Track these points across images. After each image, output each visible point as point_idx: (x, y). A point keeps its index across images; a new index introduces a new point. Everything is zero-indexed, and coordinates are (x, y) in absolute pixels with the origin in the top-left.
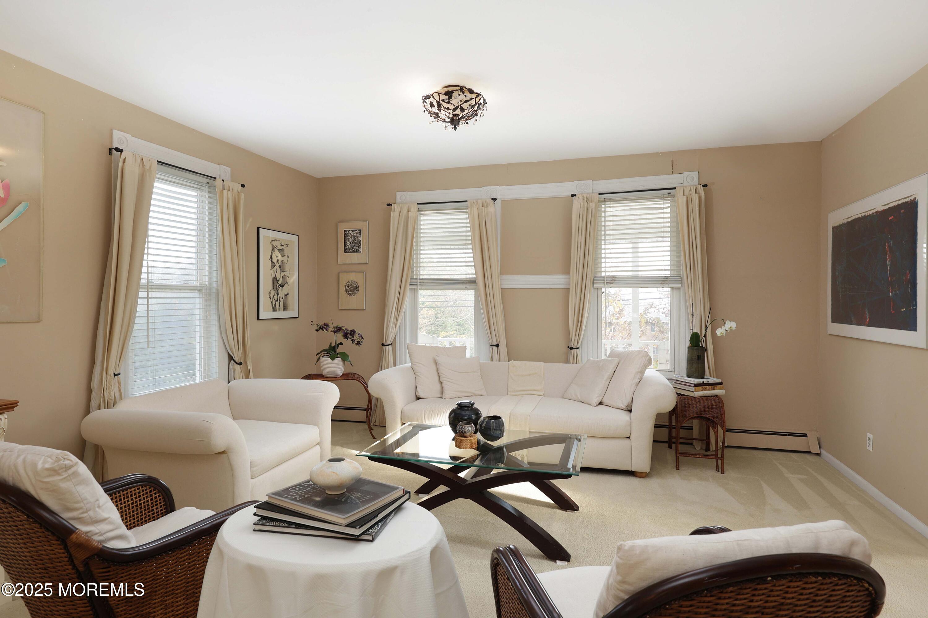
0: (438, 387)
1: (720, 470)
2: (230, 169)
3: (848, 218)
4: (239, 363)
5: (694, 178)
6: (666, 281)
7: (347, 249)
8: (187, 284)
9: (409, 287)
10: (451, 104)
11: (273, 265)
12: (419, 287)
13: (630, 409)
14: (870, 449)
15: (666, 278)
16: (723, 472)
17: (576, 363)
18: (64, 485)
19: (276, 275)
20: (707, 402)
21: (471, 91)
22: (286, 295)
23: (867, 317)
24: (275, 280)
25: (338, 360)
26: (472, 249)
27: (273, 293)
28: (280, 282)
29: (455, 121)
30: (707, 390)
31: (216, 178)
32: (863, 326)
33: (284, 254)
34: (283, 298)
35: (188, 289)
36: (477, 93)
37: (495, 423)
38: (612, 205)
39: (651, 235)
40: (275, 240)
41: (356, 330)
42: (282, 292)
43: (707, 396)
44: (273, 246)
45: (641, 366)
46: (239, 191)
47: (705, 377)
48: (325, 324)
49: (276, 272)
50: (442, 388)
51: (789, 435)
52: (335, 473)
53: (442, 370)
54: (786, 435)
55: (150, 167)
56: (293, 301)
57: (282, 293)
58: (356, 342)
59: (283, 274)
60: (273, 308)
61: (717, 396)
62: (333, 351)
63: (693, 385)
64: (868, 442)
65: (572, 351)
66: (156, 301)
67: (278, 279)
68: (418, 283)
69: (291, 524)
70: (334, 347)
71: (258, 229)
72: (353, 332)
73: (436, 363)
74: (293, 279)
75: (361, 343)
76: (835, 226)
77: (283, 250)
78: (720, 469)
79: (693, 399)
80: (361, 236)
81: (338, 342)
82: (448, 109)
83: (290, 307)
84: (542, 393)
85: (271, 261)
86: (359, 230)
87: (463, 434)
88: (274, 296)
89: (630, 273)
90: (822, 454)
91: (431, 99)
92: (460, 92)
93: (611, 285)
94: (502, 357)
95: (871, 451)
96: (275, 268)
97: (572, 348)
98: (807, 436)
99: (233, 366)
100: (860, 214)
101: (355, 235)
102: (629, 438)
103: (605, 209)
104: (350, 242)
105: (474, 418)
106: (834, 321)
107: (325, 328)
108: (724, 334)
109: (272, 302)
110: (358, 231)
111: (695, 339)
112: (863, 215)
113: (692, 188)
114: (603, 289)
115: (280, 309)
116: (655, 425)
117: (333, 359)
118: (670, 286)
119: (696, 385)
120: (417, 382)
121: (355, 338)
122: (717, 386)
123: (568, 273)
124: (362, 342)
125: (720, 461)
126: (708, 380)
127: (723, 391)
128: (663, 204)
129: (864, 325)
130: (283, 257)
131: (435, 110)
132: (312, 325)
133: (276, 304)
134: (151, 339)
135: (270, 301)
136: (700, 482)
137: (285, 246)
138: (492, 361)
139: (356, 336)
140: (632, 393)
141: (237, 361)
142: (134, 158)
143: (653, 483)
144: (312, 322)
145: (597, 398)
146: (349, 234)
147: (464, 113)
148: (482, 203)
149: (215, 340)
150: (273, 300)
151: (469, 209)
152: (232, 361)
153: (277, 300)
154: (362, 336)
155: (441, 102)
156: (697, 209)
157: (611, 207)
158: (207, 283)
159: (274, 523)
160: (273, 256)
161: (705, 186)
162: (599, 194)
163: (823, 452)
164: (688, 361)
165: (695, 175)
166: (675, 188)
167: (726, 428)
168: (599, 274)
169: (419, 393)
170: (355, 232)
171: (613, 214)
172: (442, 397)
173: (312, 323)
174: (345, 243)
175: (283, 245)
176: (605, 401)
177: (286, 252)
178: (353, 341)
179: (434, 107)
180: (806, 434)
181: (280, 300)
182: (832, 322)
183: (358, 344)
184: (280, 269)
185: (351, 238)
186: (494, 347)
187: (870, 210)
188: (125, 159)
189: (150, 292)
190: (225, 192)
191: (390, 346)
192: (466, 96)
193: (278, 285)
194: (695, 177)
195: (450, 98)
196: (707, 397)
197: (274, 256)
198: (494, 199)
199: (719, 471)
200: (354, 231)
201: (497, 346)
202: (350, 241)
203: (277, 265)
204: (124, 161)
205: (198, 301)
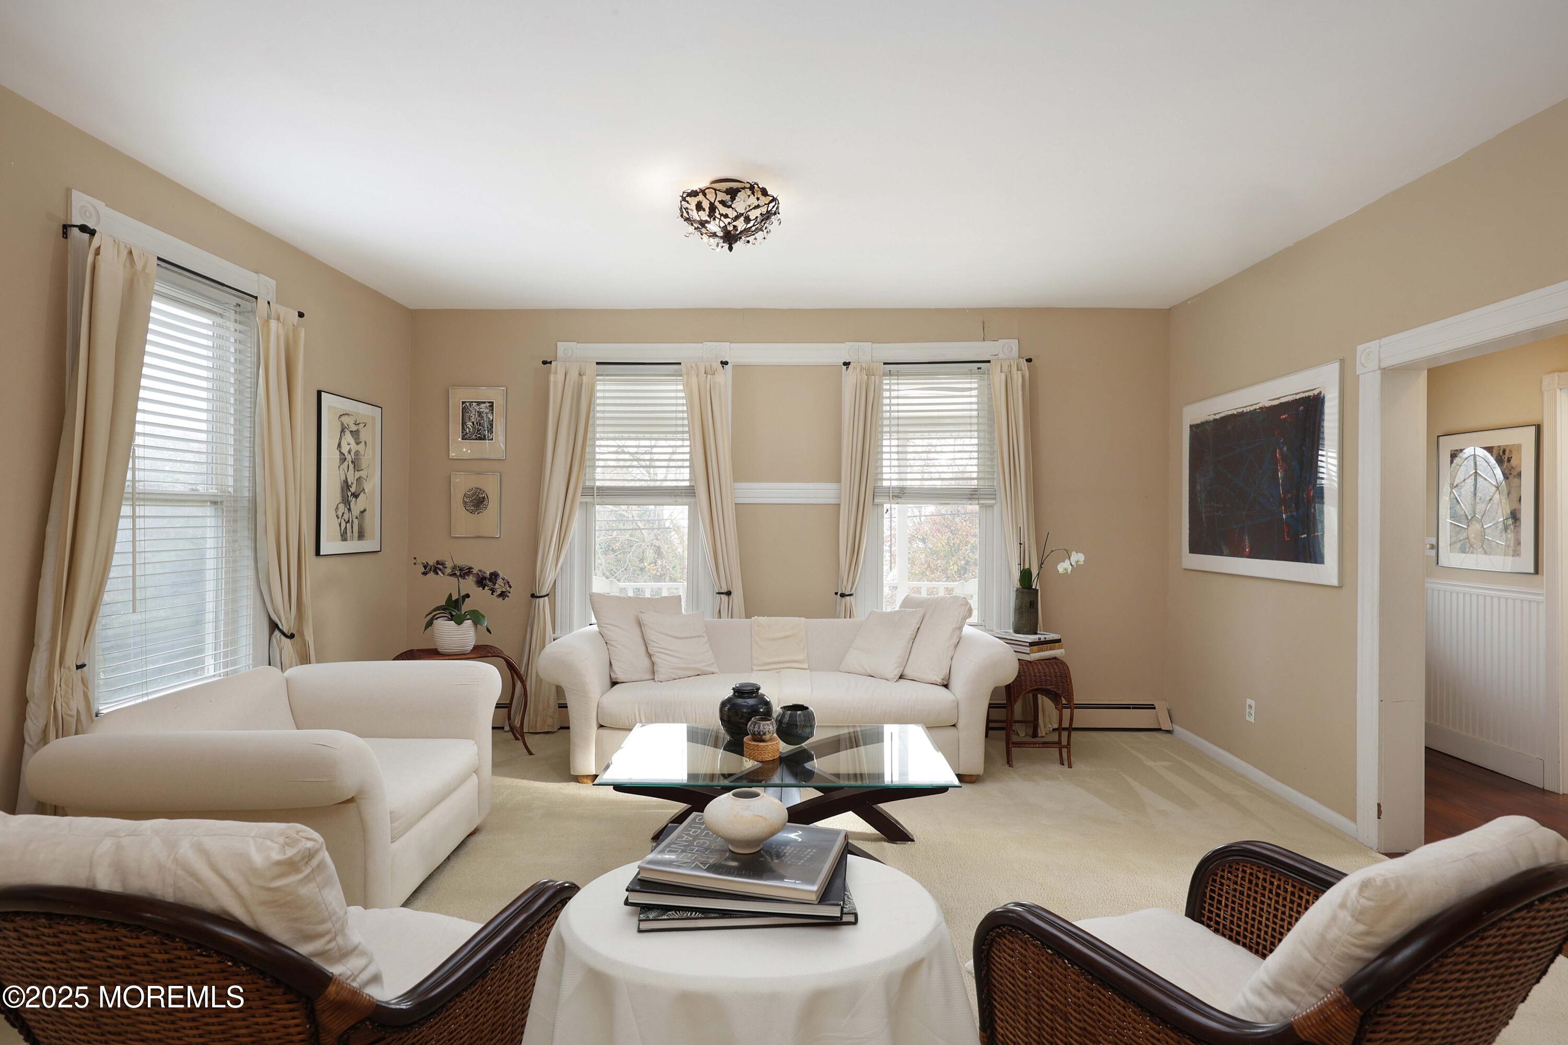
0: (646, 663)
1: (1066, 763)
2: (273, 282)
3: (1215, 415)
4: (289, 635)
5: (1012, 349)
6: (975, 494)
7: (467, 433)
8: (196, 490)
9: (579, 499)
10: (733, 208)
11: (343, 459)
12: (597, 500)
13: (946, 683)
14: (1252, 719)
15: (975, 490)
16: (1070, 766)
17: (850, 618)
18: (304, 891)
19: (346, 476)
20: (1048, 666)
21: (764, 192)
22: (362, 512)
23: (1247, 546)
24: (346, 485)
25: (468, 623)
26: (690, 439)
27: (342, 506)
28: (353, 489)
29: (730, 238)
30: (1044, 651)
31: (256, 298)
32: (1240, 557)
33: (359, 438)
34: (357, 518)
35: (198, 501)
36: (773, 197)
37: (804, 716)
38: (899, 381)
39: (952, 428)
40: (346, 414)
41: (499, 572)
42: (357, 506)
43: (1042, 658)
44: (342, 424)
45: (960, 619)
46: (295, 324)
47: (1038, 632)
48: (438, 563)
49: (346, 471)
50: (653, 664)
51: (1134, 708)
52: (761, 816)
53: (651, 635)
54: (1129, 708)
55: (145, 267)
56: (373, 523)
57: (356, 511)
58: (499, 592)
59: (357, 475)
60: (342, 536)
61: (1055, 658)
62: (455, 608)
63: (1028, 644)
64: (1248, 710)
65: (843, 599)
66: (150, 523)
67: (350, 484)
68: (595, 494)
69: (706, 913)
70: (457, 600)
71: (319, 393)
72: (494, 576)
73: (640, 624)
74: (372, 485)
75: (508, 594)
76: (1194, 423)
77: (357, 432)
78: (1066, 761)
79: (1029, 664)
80: (493, 413)
81: (462, 594)
82: (726, 216)
83: (367, 533)
84: (806, 666)
85: (340, 451)
86: (489, 402)
87: (761, 736)
88: (343, 513)
89: (918, 483)
90: (1175, 731)
91: (700, 197)
92: (749, 192)
93: (899, 500)
94: (736, 611)
95: (1253, 722)
96: (346, 464)
97: (843, 595)
98: (1154, 708)
99: (279, 642)
100: (1235, 409)
101: (481, 410)
102: (954, 726)
103: (890, 387)
104: (473, 423)
105: (762, 710)
106: (1192, 551)
107: (440, 570)
108: (1069, 571)
109: (340, 525)
110: (488, 404)
111: (1026, 576)
112: (1240, 410)
113: (1012, 362)
114: (885, 505)
115: (353, 536)
116: (990, 704)
117: (459, 623)
118: (981, 502)
119: (1032, 644)
120: (612, 657)
121: (497, 586)
122: (1056, 644)
123: (839, 481)
124: (510, 592)
125: (1064, 751)
126: (1046, 636)
127: (1062, 651)
128: (971, 383)
129: (1242, 556)
130: (357, 444)
131: (704, 216)
132: (415, 564)
133: (346, 528)
134: (138, 596)
135: (337, 522)
136: (1048, 782)
137: (361, 426)
138: (720, 617)
139: (500, 581)
140: (949, 659)
141: (285, 631)
142: (117, 247)
143: (990, 788)
144: (415, 558)
145: (898, 670)
146: (471, 409)
147: (749, 225)
148: (705, 368)
149: (246, 594)
150: (343, 520)
151: (685, 376)
152: (277, 633)
153: (349, 521)
154: (508, 582)
155: (717, 204)
156: (1020, 393)
157: (898, 384)
158: (231, 490)
159: (671, 914)
160: (342, 443)
161: (1029, 360)
162: (884, 364)
163: (1177, 729)
164: (1016, 610)
165: (1014, 343)
166: (989, 362)
167: (1075, 703)
168: (879, 484)
169: (616, 675)
170: (483, 406)
171: (901, 393)
172: (654, 679)
173: (415, 561)
174: (464, 423)
175: (358, 424)
176: (909, 672)
177: (363, 436)
178: (493, 591)
179: (704, 210)
180: (1153, 705)
181: (352, 521)
182: (1190, 552)
183: (503, 595)
184: (353, 466)
185: (475, 415)
186: (723, 596)
187: (1251, 405)
188: (99, 248)
189: (137, 505)
190: (273, 323)
191: (546, 598)
192: (758, 199)
193: (349, 494)
194: (1013, 346)
195: (733, 199)
196: (1047, 659)
197: (344, 443)
198: (724, 363)
199: (1063, 765)
200: (479, 403)
201: (729, 593)
202: (473, 420)
203: (349, 458)
204: (97, 252)
205: (210, 522)
